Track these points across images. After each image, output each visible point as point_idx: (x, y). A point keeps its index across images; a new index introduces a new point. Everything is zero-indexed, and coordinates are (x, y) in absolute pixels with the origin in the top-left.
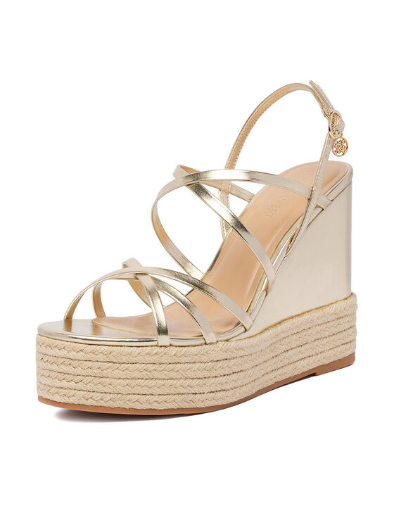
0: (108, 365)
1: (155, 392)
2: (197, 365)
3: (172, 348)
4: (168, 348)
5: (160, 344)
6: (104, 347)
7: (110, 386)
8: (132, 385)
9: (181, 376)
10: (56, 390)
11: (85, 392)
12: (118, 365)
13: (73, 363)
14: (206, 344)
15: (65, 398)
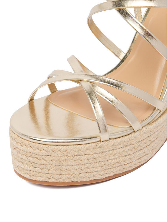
0: (64, 158)
1: (98, 170)
2: (129, 147)
3: (111, 141)
4: (108, 141)
5: (102, 140)
6: (61, 147)
7: (67, 171)
8: (83, 168)
9: (117, 157)
10: (26, 172)
11: (48, 175)
12: (71, 157)
13: (38, 157)
14: (134, 132)
15: (34, 177)
